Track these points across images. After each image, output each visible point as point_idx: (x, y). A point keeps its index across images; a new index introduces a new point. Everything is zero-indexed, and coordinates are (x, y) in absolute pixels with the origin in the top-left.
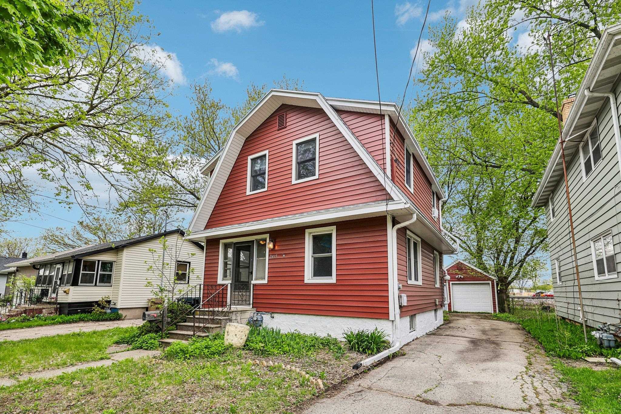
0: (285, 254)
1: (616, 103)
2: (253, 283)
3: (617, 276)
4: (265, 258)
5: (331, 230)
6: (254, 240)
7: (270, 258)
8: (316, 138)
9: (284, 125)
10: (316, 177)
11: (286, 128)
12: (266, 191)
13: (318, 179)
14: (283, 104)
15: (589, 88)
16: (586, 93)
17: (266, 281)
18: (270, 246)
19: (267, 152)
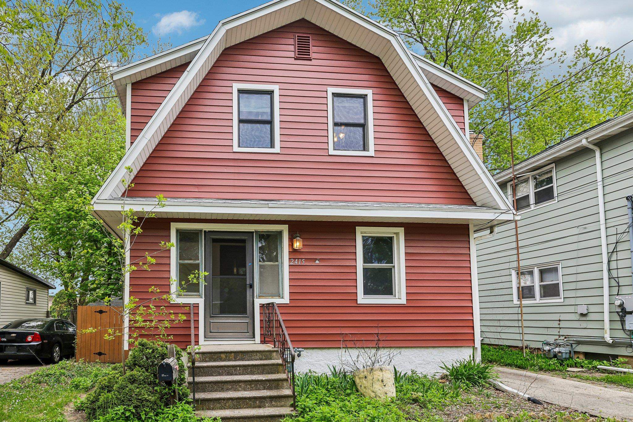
0: (320, 260)
1: (601, 158)
2: (258, 302)
3: (562, 300)
4: (276, 263)
5: (395, 233)
6: (253, 232)
7: (291, 264)
8: (367, 95)
9: (309, 55)
10: (371, 153)
11: (311, 60)
12: (278, 154)
13: (373, 157)
14: (303, 19)
15: (587, 138)
16: (584, 142)
17: (286, 300)
18: (297, 245)
19: (275, 88)
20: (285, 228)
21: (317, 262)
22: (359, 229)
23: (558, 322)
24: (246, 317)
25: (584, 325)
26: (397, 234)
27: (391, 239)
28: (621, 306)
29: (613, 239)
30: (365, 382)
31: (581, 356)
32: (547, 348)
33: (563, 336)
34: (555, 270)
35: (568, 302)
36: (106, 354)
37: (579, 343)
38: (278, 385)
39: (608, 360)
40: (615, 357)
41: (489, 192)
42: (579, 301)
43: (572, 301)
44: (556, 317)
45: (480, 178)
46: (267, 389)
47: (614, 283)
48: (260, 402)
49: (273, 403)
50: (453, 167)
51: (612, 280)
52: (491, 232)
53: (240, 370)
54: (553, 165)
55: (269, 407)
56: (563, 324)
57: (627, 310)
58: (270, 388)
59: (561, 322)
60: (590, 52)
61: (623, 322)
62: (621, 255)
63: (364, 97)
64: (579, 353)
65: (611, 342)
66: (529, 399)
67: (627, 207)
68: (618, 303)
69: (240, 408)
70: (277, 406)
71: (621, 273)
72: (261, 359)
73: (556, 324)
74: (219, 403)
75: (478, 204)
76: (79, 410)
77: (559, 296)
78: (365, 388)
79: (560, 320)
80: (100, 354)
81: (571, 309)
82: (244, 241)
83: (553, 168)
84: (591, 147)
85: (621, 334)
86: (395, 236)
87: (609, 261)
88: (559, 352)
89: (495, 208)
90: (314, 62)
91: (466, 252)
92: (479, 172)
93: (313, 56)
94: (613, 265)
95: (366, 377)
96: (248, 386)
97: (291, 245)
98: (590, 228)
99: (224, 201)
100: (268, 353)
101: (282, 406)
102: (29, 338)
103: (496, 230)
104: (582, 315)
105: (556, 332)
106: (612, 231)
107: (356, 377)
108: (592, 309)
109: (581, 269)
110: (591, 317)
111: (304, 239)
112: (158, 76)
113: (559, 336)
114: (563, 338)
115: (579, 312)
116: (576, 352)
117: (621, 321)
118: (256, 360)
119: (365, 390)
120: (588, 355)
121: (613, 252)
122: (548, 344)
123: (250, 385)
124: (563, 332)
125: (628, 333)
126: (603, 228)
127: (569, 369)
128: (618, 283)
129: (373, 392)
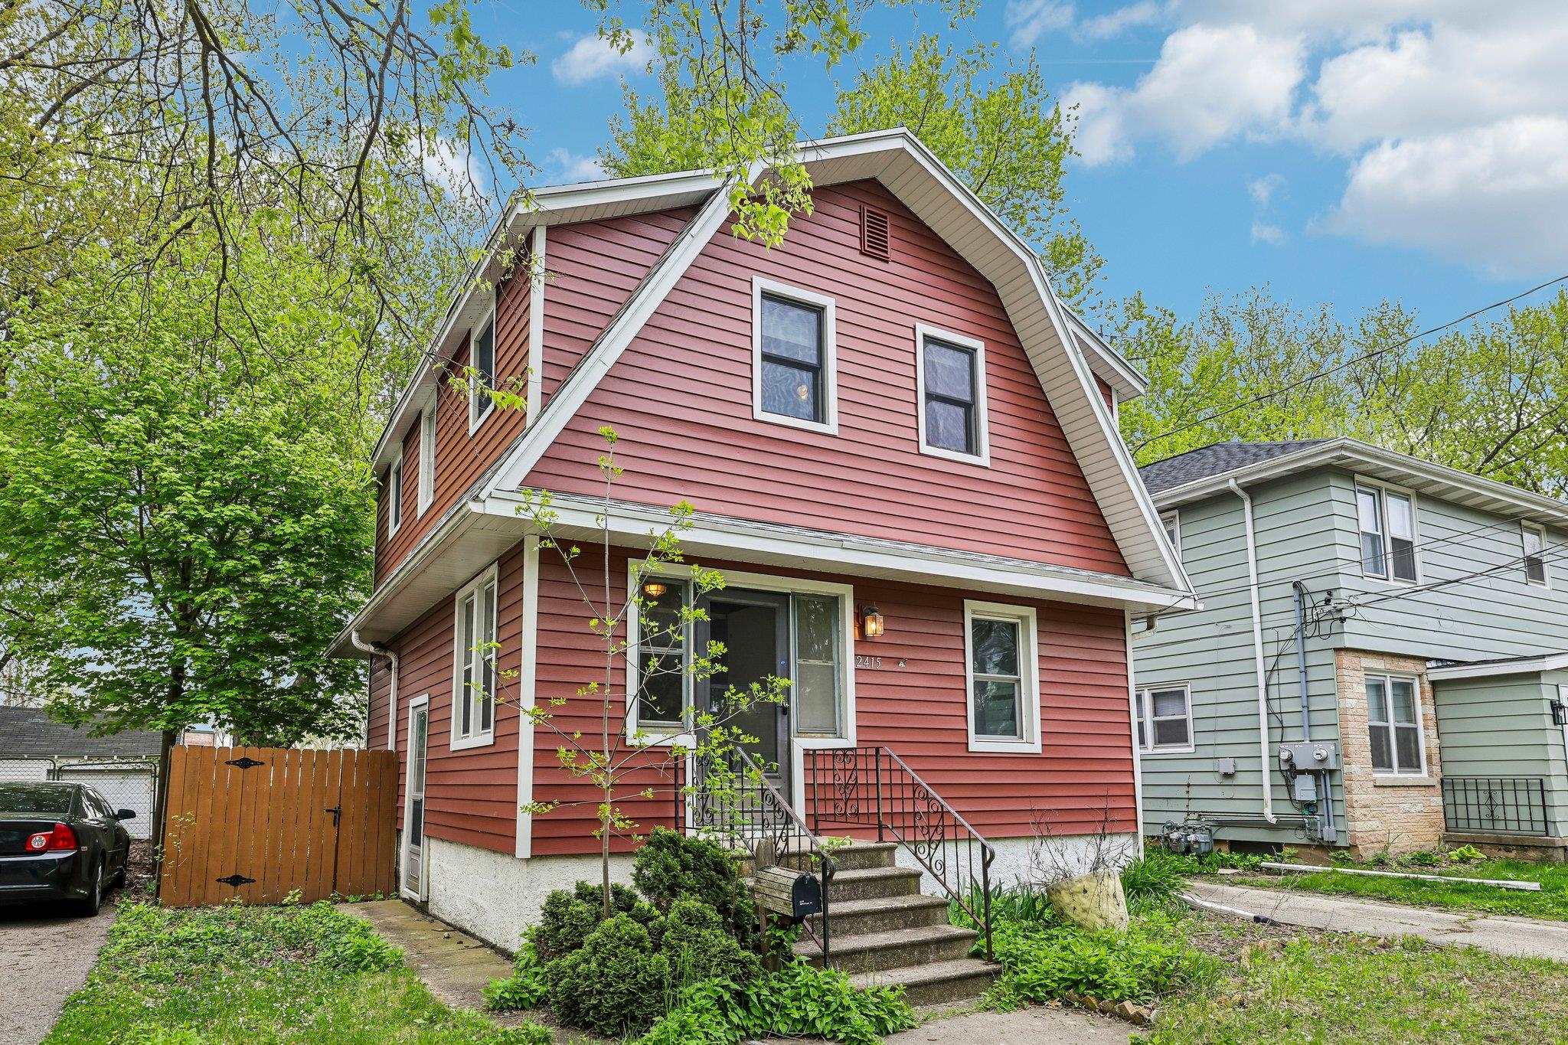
0: (906, 661)
1: (1252, 512)
2: (800, 745)
3: (1192, 749)
4: (830, 664)
5: (1020, 617)
6: (787, 595)
7: (859, 666)
8: (975, 350)
9: (886, 252)
10: (984, 460)
11: (887, 262)
12: (834, 437)
13: (986, 468)
14: (873, 181)
15: (1236, 478)
16: (1232, 484)
17: (850, 741)
18: (873, 627)
19: (829, 302)
20: (846, 591)
21: (902, 665)
22: (969, 604)
23: (1186, 788)
24: (776, 777)
25: (1229, 792)
26: (1024, 619)
27: (1013, 627)
28: (1289, 760)
29: (1273, 650)
30: (1084, 901)
31: (1225, 848)
32: (1175, 836)
33: (1194, 812)
34: (1180, 695)
35: (1203, 752)
36: (254, 881)
37: (1221, 824)
38: (928, 915)
39: (1271, 853)
40: (1279, 847)
41: (1161, 557)
42: (1221, 751)
43: (1209, 752)
44: (1183, 779)
45: (1150, 532)
46: (911, 927)
47: (1275, 723)
48: (921, 953)
49: (942, 953)
50: (1101, 504)
51: (1273, 717)
52: (1150, 627)
53: (844, 890)
54: (1176, 512)
55: (935, 961)
56: (1194, 792)
57: (1298, 768)
58: (915, 925)
59: (1191, 789)
60: (1145, 312)
61: (1290, 787)
62: (1285, 676)
63: (971, 352)
64: (1222, 842)
65: (1274, 821)
66: (1257, 919)
67: (1293, 599)
68: (1284, 755)
69: (889, 968)
70: (947, 960)
71: (1287, 705)
72: (862, 867)
73: (1181, 792)
74: (853, 961)
75: (1136, 576)
76: (502, 1009)
77: (1187, 741)
78: (1084, 911)
79: (1189, 785)
80: (236, 880)
81: (1208, 765)
82: (772, 612)
83: (1174, 517)
84: (1240, 493)
85: (1287, 808)
86: (1019, 621)
87: (1267, 685)
88: (1196, 842)
89: (1168, 587)
90: (891, 267)
91: (1119, 659)
92: (1150, 522)
93: (892, 254)
94: (1274, 692)
95: (1085, 891)
96: (879, 923)
97: (861, 627)
98: (1237, 626)
99: (760, 525)
100: (874, 854)
101: (955, 958)
102: (38, 841)
103: (1158, 623)
104: (1226, 775)
105: (1182, 805)
106: (1271, 635)
107: (1063, 892)
108: (1243, 765)
109: (1223, 696)
110: (1241, 779)
111: (887, 618)
112: (604, 223)
113: (1189, 813)
114: (1195, 816)
115: (1222, 771)
116: (1217, 842)
117: (1287, 785)
118: (854, 869)
119: (1084, 915)
120: (1236, 846)
121: (1272, 670)
122: (1173, 827)
123: (882, 920)
124: (1195, 806)
125: (1298, 806)
126: (1257, 628)
127: (1221, 871)
128: (1281, 722)
129: (1101, 917)
